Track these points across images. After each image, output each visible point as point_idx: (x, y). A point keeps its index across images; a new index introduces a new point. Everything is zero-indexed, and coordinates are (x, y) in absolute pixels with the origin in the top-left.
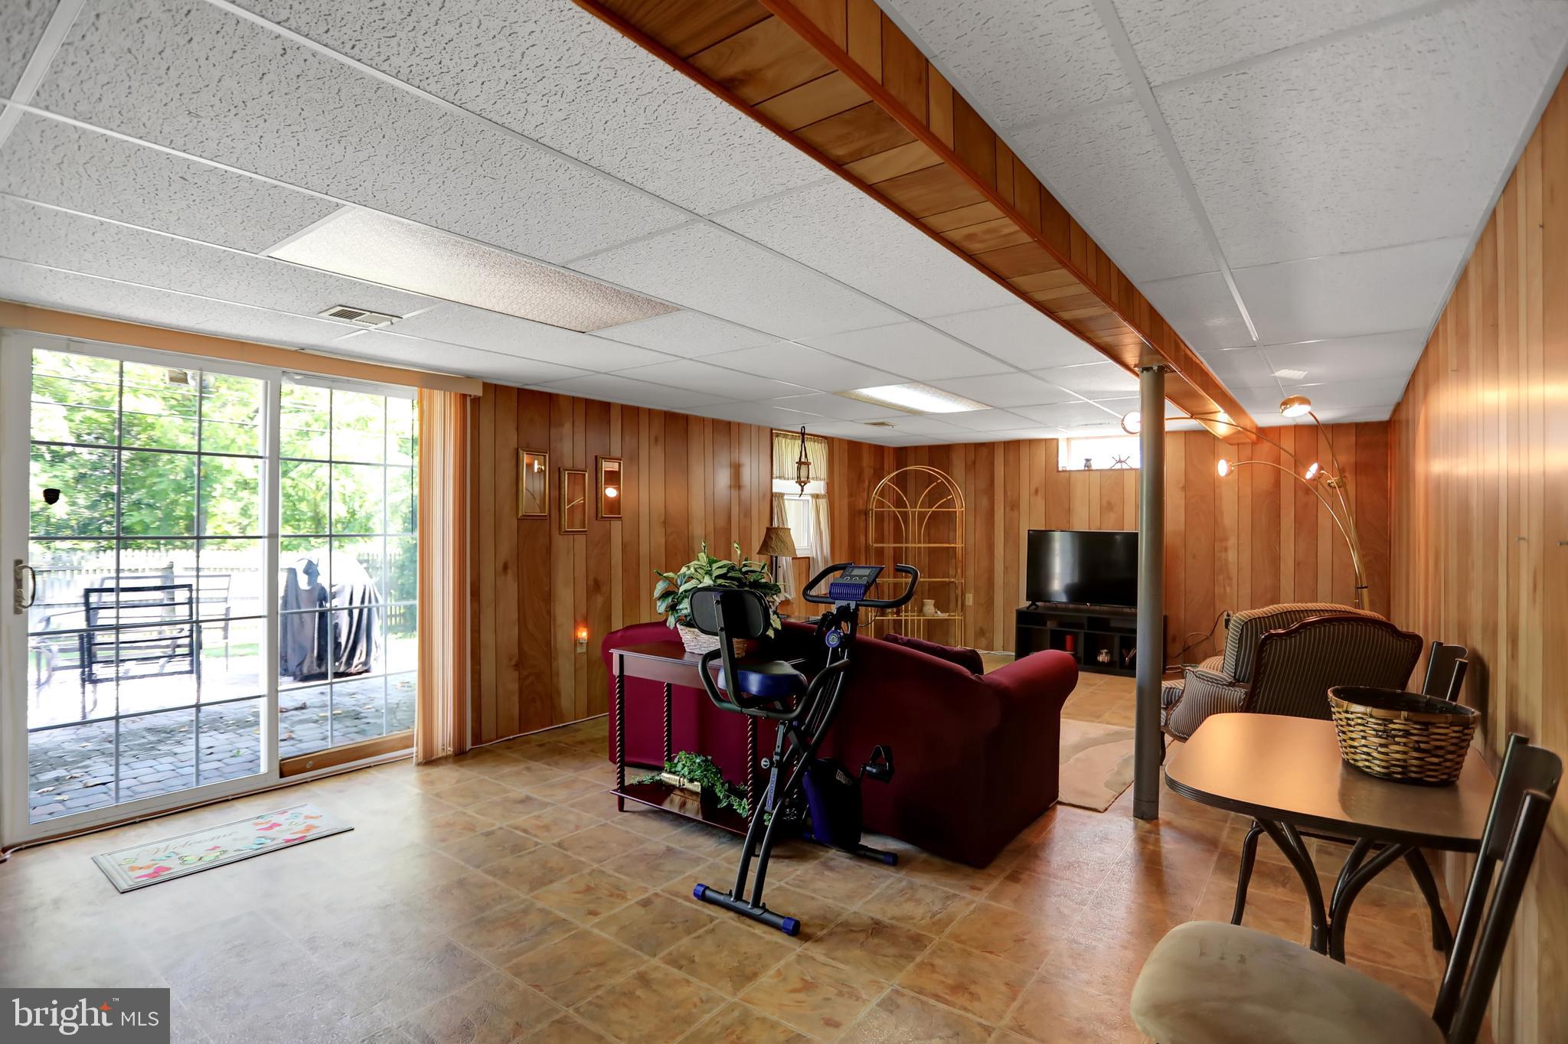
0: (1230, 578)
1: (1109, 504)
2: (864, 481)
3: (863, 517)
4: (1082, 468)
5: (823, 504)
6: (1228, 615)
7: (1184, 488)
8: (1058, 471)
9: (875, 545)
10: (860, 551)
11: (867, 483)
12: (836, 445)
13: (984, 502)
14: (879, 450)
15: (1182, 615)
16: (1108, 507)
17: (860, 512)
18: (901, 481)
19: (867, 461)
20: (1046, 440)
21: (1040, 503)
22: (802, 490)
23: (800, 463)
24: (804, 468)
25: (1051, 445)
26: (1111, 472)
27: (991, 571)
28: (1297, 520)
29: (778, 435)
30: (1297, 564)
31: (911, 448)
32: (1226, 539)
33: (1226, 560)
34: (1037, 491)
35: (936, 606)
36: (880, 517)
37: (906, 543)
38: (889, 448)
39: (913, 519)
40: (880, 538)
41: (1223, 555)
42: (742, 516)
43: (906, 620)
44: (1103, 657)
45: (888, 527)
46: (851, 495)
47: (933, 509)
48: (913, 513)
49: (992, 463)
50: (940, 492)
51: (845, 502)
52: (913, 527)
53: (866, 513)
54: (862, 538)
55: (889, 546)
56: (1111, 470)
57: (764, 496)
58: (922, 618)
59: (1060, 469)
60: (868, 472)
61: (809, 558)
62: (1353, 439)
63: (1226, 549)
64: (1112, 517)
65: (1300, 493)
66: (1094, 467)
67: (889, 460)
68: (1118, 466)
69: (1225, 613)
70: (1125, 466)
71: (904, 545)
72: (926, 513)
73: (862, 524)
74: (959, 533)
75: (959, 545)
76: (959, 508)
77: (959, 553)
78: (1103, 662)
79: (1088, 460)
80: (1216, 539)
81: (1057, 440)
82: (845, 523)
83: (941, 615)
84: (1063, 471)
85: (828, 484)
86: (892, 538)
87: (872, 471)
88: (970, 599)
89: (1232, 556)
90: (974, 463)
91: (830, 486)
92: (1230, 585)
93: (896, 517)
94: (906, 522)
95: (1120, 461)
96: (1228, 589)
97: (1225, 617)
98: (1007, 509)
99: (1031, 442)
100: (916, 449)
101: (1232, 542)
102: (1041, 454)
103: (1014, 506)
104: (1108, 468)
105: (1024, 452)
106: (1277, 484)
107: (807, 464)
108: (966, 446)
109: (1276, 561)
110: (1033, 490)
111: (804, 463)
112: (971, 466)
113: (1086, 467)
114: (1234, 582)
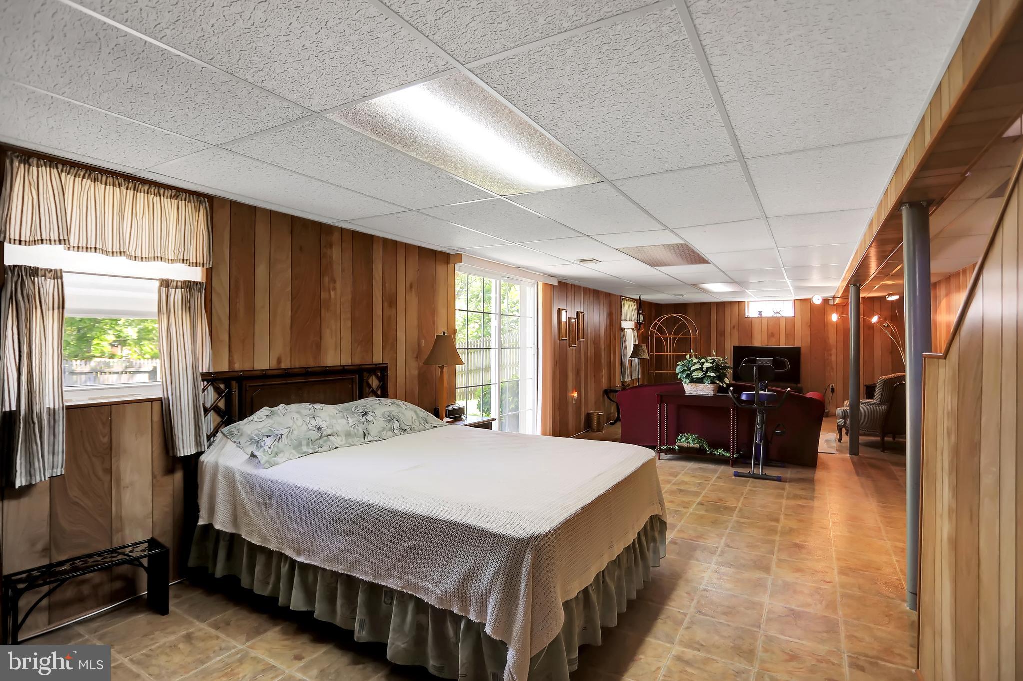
0: (832, 369)
1: (772, 333)
2: (645, 321)
5: (635, 333)
6: (832, 386)
7: (810, 326)
9: (650, 353)
11: (647, 322)
16: (771, 335)
19: (646, 311)
20: (739, 301)
21: (736, 333)
25: (741, 303)
26: (773, 317)
29: (623, 299)
32: (830, 350)
33: (830, 360)
34: (734, 327)
40: (652, 350)
41: (829, 358)
45: (654, 345)
47: (679, 336)
49: (710, 313)
50: (683, 327)
51: (640, 332)
57: (619, 329)
59: (746, 316)
60: (647, 317)
63: (831, 355)
64: (773, 340)
66: (763, 316)
68: (775, 315)
70: (778, 315)
73: (646, 343)
74: (692, 348)
79: (761, 312)
80: (826, 350)
81: (745, 301)
84: (748, 317)
89: (833, 358)
90: (700, 312)
92: (833, 372)
93: (659, 340)
95: (777, 313)
96: (831, 374)
97: (830, 387)
99: (731, 303)
100: (674, 305)
101: (834, 351)
102: (736, 308)
103: (721, 333)
104: (771, 315)
105: (727, 307)
108: (696, 304)
110: (732, 326)
112: (698, 314)
113: (759, 314)
114: (835, 370)
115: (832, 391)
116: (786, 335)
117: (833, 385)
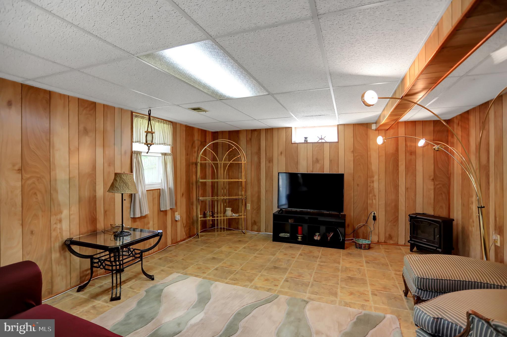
0: (375, 196)
1: (317, 159)
2: (195, 148)
3: (194, 166)
4: (303, 142)
5: (169, 159)
6: (374, 214)
7: (353, 152)
8: (292, 143)
9: (201, 181)
10: (193, 184)
11: (197, 148)
12: (178, 126)
13: (256, 159)
14: (204, 132)
15: (352, 214)
16: (316, 161)
17: (192, 164)
18: (215, 147)
19: (197, 137)
20: (286, 128)
21: (283, 159)
22: (149, 149)
23: (147, 132)
24: (149, 136)
25: (288, 130)
26: (318, 144)
27: (259, 192)
28: (407, 168)
29: (136, 116)
30: (407, 189)
31: (220, 132)
32: (373, 177)
33: (373, 187)
34: (281, 153)
35: (232, 211)
36: (204, 167)
37: (217, 179)
38: (209, 131)
39: (221, 167)
40: (204, 177)
41: (372, 185)
42: (106, 165)
43: (217, 220)
44: (317, 237)
45: (209, 171)
46: (187, 154)
47: (231, 162)
48: (221, 164)
49: (260, 140)
50: (233, 154)
51: (184, 158)
52: (221, 171)
53: (196, 164)
54: (194, 177)
55: (209, 181)
56: (317, 143)
57: (125, 153)
58: (225, 218)
59: (293, 142)
60: (197, 143)
61: (160, 189)
62: (432, 128)
63: (373, 182)
64: (318, 166)
65: (408, 154)
66: (308, 141)
67: (209, 137)
68: (320, 141)
69: (373, 213)
70: (323, 141)
71: (216, 180)
72: (226, 164)
73: (194, 170)
74: (243, 174)
75: (243, 180)
76: (243, 161)
77: (244, 184)
78: (317, 240)
79: (306, 138)
80: (369, 177)
81: (291, 127)
82: (184, 170)
83: (235, 216)
84: (294, 143)
85: (172, 147)
86: (210, 177)
87: (200, 143)
88: (249, 206)
89: (376, 185)
90: (251, 139)
91: (174, 149)
92: (375, 199)
93: (212, 166)
94: (217, 168)
95: (321, 139)
96: (374, 201)
97: (373, 214)
98: (267, 162)
99: (279, 129)
100: (223, 132)
101: (376, 178)
102: (283, 134)
103: (270, 160)
104: (316, 141)
105: (275, 133)
106: (397, 150)
107: (152, 133)
108: (247, 131)
109: (396, 187)
110: (279, 153)
111: (150, 132)
112: (249, 141)
113: (305, 141)
114: (377, 198)
115: (375, 218)
116: (331, 161)
117: (376, 213)
